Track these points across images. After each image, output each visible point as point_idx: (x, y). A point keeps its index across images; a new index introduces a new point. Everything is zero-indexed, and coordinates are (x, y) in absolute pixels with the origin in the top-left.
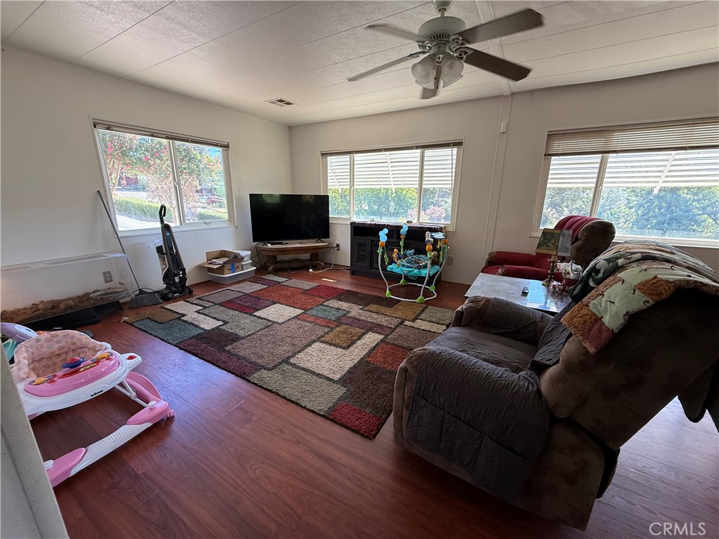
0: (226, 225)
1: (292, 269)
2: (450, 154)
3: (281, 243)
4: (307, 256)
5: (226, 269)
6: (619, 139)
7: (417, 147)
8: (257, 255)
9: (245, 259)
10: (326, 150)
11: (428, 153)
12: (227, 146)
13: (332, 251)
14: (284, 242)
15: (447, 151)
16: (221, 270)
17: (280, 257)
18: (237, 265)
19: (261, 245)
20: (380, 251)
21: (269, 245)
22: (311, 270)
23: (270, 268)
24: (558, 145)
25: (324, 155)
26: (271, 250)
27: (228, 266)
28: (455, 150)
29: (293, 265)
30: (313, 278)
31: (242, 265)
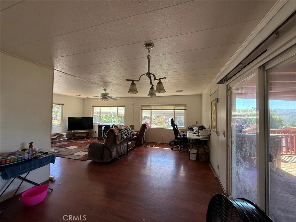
0: (60, 126)
1: (79, 139)
2: (123, 108)
3: (77, 131)
4: (85, 135)
5: (57, 139)
6: (153, 107)
7: (116, 106)
8: (68, 135)
9: (64, 135)
10: (93, 105)
11: (119, 107)
12: (63, 105)
13: (93, 133)
14: (78, 131)
15: (123, 107)
16: (56, 139)
17: (76, 135)
18: (61, 137)
19: (70, 131)
20: (102, 131)
21: (73, 132)
22: (86, 139)
23: (72, 138)
24: (143, 108)
25: (93, 106)
26: (73, 133)
27: (59, 137)
28: (124, 107)
29: (80, 138)
30: (87, 140)
31: (63, 138)
